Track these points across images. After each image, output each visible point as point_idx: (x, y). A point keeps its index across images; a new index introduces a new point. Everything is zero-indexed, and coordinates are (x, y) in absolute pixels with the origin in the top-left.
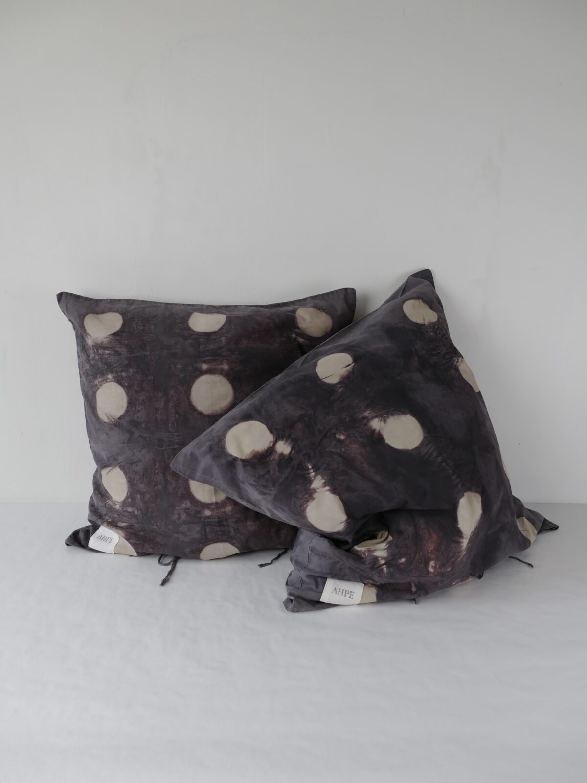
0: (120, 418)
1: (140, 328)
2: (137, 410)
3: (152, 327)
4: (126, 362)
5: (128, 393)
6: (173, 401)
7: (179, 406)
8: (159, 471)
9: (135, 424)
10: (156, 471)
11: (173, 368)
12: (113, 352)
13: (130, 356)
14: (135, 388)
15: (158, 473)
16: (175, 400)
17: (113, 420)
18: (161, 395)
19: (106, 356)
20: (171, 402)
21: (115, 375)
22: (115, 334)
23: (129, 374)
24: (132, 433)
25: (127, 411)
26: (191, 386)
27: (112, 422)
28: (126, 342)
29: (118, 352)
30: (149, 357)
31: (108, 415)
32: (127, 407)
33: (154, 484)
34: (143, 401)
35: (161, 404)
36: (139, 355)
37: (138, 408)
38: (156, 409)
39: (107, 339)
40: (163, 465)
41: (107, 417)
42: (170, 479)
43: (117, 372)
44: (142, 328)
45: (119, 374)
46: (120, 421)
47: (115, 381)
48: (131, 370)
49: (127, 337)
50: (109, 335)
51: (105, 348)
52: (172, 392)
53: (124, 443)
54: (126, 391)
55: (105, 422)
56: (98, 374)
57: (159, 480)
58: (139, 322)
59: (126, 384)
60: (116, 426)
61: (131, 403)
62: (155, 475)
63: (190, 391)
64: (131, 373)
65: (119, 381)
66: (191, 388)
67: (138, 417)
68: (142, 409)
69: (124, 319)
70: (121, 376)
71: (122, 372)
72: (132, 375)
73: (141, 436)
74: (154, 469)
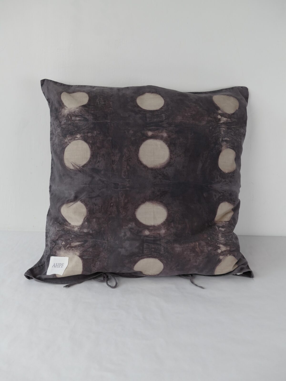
0: (83, 166)
1: (102, 103)
2: (98, 161)
3: (111, 103)
4: (92, 126)
5: (91, 148)
6: (126, 156)
7: (130, 161)
8: (113, 205)
9: (95, 171)
10: (112, 204)
11: (127, 133)
12: (82, 119)
13: (96, 122)
14: (98, 145)
15: (113, 206)
16: (127, 156)
17: (78, 168)
18: (117, 151)
19: (77, 122)
20: (125, 157)
21: (82, 135)
22: (84, 106)
23: (93, 135)
24: (93, 178)
25: (89, 161)
26: (140, 147)
27: (77, 169)
28: (92, 112)
29: (86, 118)
30: (109, 124)
31: (73, 164)
32: (90, 158)
33: (109, 213)
34: (103, 155)
35: (117, 158)
36: (102, 121)
37: (98, 159)
38: (112, 161)
39: (78, 109)
40: (117, 200)
41: (73, 165)
42: (121, 211)
43: (84, 133)
44: (103, 103)
45: (86, 134)
46: (83, 168)
47: (82, 139)
48: (95, 132)
49: (93, 109)
50: (80, 106)
51: (76, 116)
52: (125, 150)
53: (86, 184)
54: (90, 147)
55: (70, 169)
56: (67, 134)
57: (113, 211)
58: (101, 99)
59: (91, 142)
60: (80, 172)
61: (94, 155)
62: (110, 207)
63: (138, 150)
64: (95, 134)
65: (85, 139)
66: (139, 148)
67: (98, 166)
68: (102, 160)
69: (89, 97)
70: (87, 136)
71: (88, 133)
72: (96, 136)
73: (100, 180)
74: (110, 203)
